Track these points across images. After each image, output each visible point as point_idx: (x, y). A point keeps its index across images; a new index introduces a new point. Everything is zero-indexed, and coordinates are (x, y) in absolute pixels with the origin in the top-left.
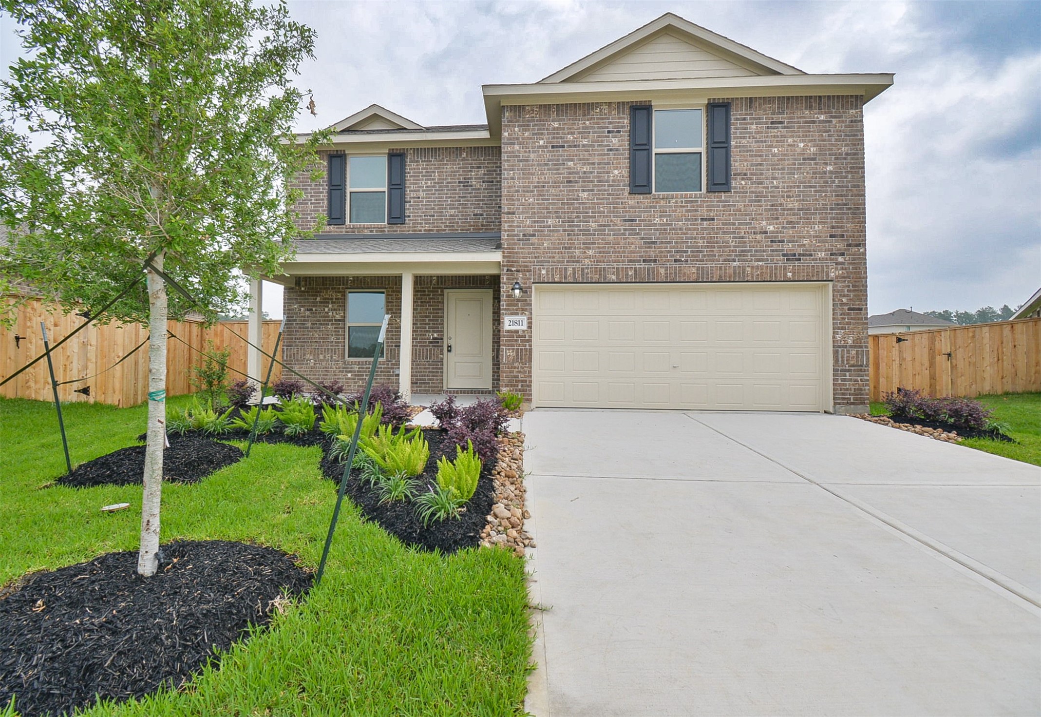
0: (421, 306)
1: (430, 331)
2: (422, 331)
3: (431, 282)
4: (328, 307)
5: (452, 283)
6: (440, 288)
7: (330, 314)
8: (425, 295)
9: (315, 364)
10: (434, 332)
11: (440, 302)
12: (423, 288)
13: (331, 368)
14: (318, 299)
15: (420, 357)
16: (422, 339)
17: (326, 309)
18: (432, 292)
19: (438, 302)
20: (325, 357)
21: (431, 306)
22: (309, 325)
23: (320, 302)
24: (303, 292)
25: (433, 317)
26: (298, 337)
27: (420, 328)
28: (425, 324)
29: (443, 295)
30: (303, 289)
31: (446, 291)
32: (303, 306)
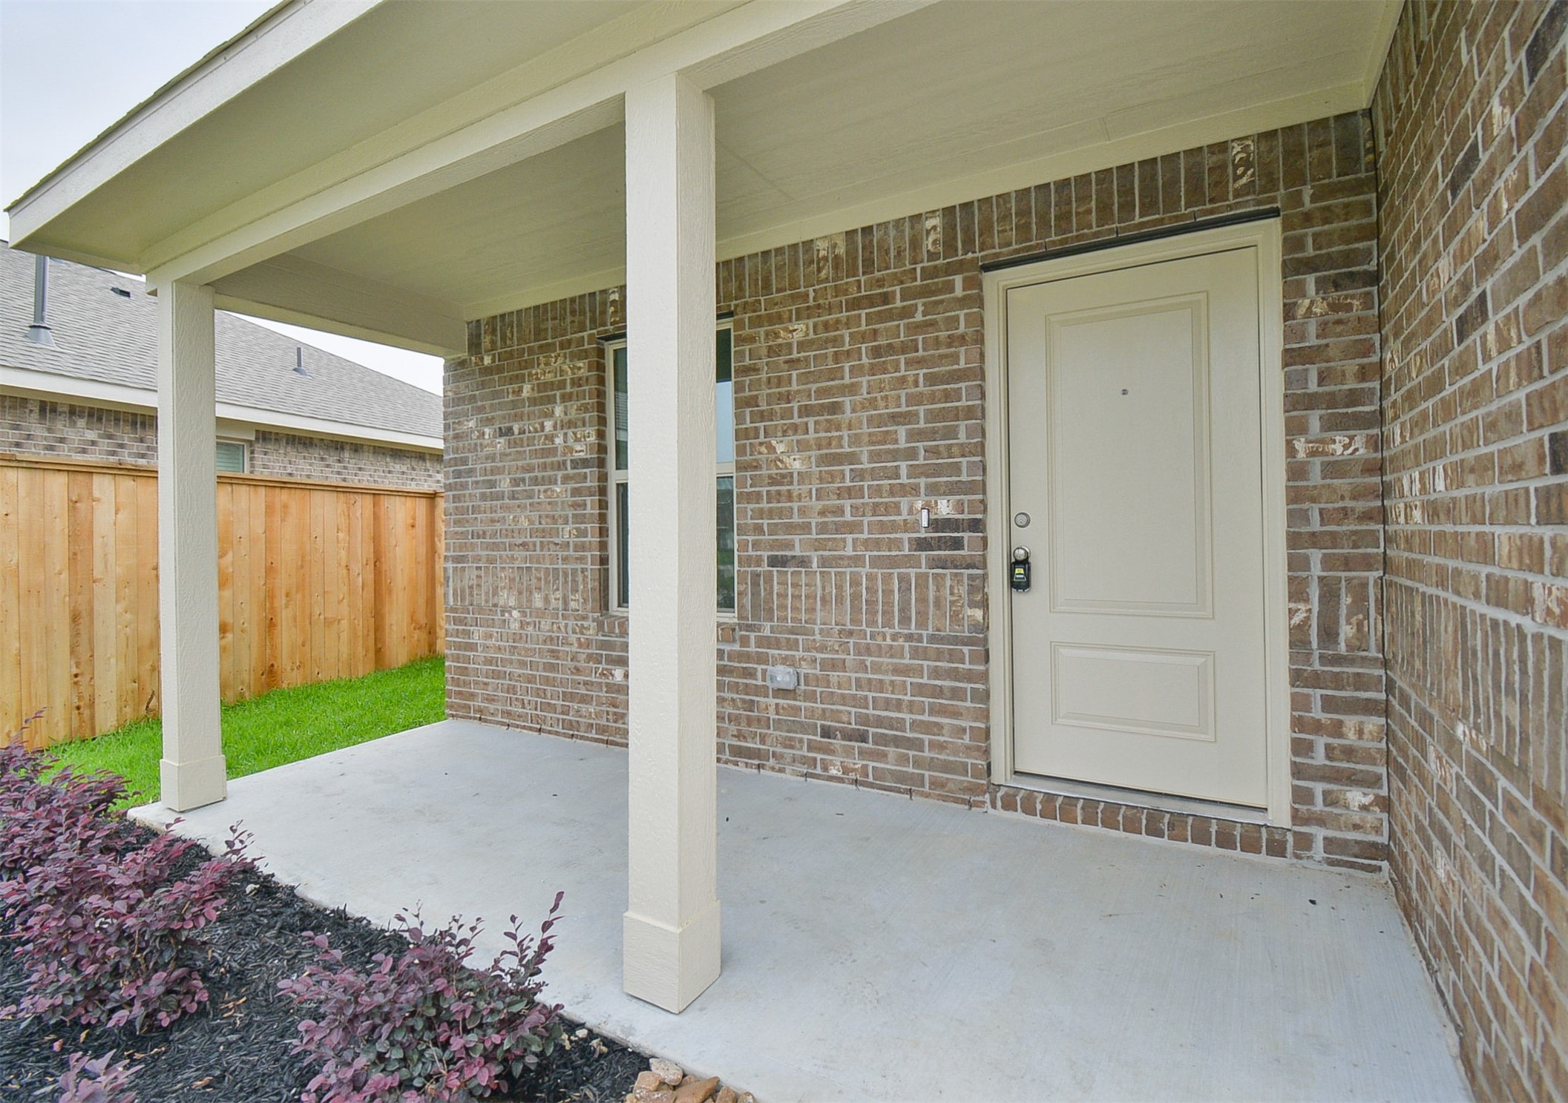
0: (873, 370)
1: (915, 490)
2: (877, 491)
3: (915, 244)
4: (550, 415)
5: (1024, 229)
6: (959, 267)
7: (559, 441)
8: (889, 316)
9: (523, 625)
10: (934, 490)
11: (962, 339)
12: (880, 282)
13: (566, 642)
14: (527, 390)
15: (872, 612)
16: (883, 527)
17: (548, 425)
18: (924, 292)
19: (951, 341)
20: (547, 600)
21: (920, 362)
22: (505, 485)
23: (533, 402)
24: (487, 371)
25: (932, 417)
26: (479, 528)
27: (873, 474)
28: (895, 455)
29: (979, 301)
30: (487, 360)
31: (994, 282)
32: (489, 421)
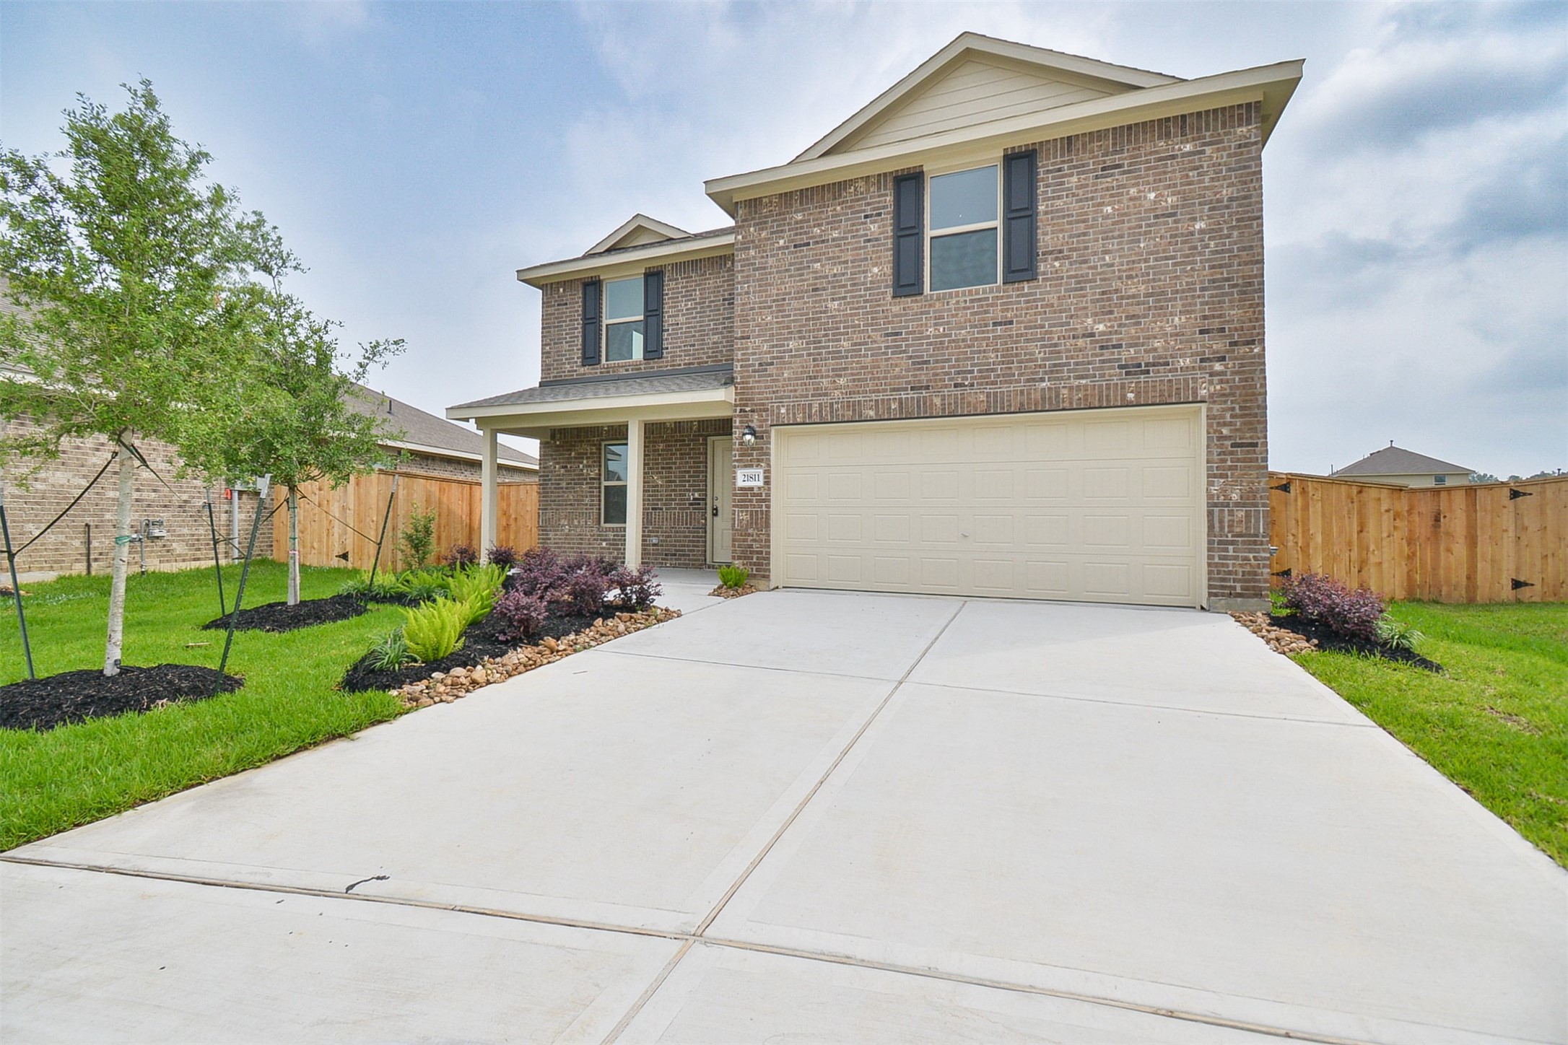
0: (680, 459)
1: (689, 491)
2: (680, 490)
3: (691, 429)
4: (582, 463)
5: (715, 429)
6: (701, 435)
7: (585, 471)
8: (685, 445)
9: (570, 531)
10: (694, 490)
11: (702, 453)
12: (683, 436)
13: (586, 535)
14: (573, 454)
15: (679, 522)
16: (681, 500)
17: (581, 466)
18: (692, 440)
19: (699, 454)
20: (579, 522)
21: (692, 458)
22: (564, 485)
23: (575, 458)
24: (558, 446)
25: (694, 472)
26: (553, 499)
27: (680, 486)
28: (685, 481)
29: (706, 445)
30: (558, 443)
31: (710, 439)
32: (558, 463)
